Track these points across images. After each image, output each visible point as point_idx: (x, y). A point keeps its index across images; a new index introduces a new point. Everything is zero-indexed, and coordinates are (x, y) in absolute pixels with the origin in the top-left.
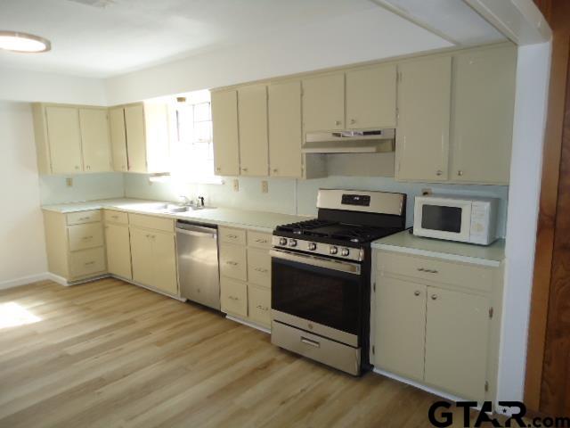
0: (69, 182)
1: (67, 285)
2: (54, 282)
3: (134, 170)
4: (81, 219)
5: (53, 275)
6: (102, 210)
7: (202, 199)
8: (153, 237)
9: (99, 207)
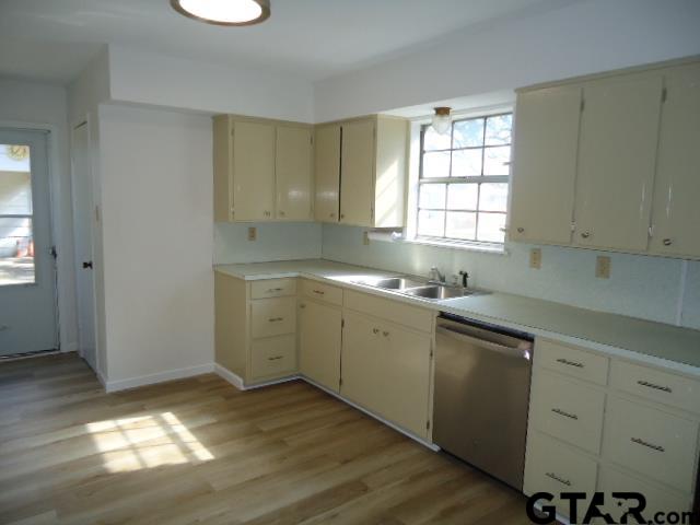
0: (252, 233)
1: (243, 388)
2: (224, 380)
3: (349, 220)
4: (270, 291)
5: (224, 369)
6: (300, 277)
7: (465, 276)
8: (386, 334)
9: (294, 274)
